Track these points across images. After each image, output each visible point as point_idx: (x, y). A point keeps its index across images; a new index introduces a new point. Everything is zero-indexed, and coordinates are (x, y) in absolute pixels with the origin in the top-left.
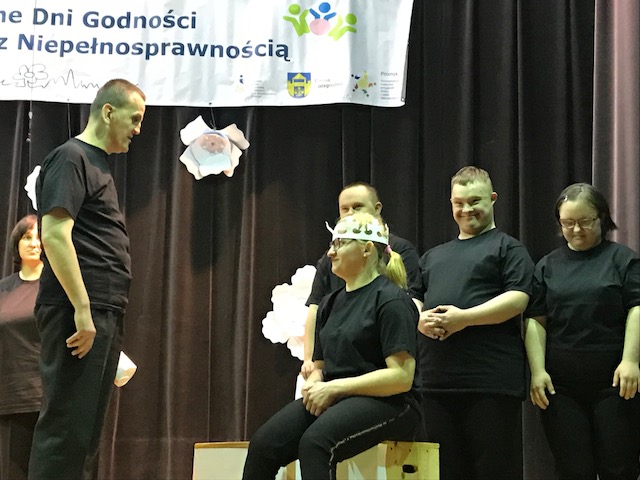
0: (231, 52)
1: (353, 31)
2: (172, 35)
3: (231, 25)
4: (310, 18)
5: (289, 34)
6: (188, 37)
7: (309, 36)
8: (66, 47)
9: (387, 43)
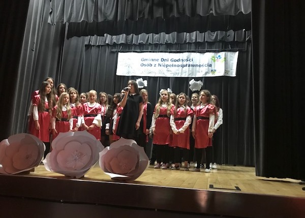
0: (200, 66)
1: (225, 61)
2: (188, 63)
3: (200, 61)
4: (216, 58)
5: (212, 62)
6: (191, 63)
7: (216, 62)
8: (167, 66)
9: (232, 63)
